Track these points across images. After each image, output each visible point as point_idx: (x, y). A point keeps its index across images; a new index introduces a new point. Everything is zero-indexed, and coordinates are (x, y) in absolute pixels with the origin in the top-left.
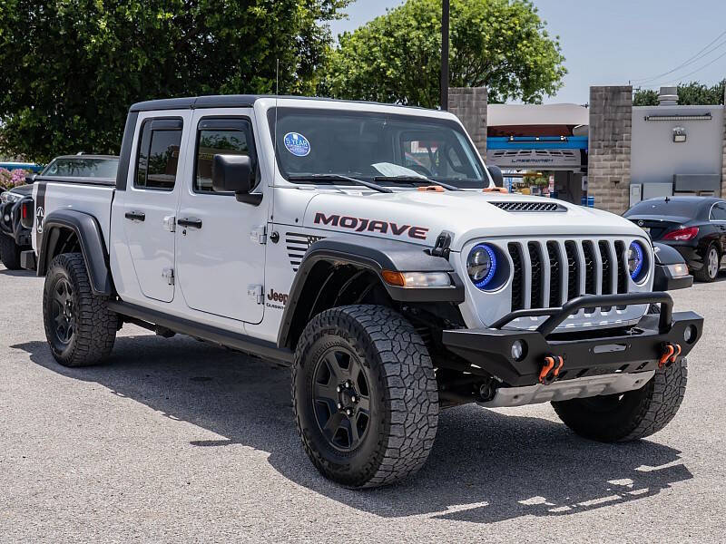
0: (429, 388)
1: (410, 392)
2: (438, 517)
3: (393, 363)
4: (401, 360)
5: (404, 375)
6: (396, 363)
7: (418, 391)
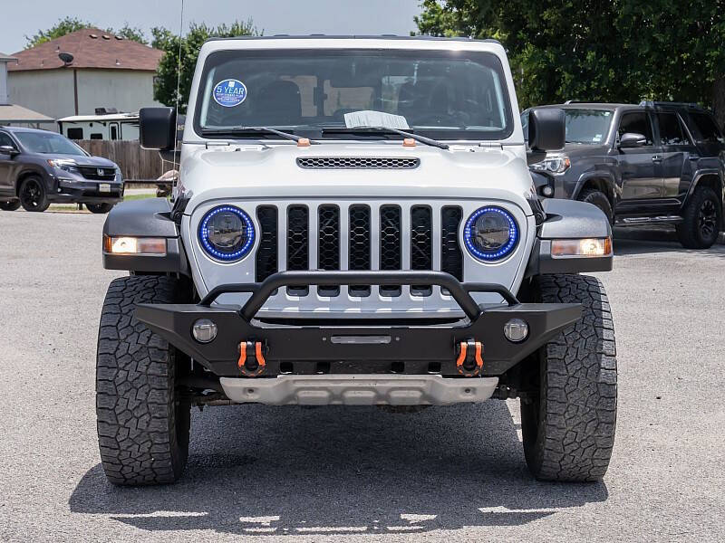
0: (150, 371)
1: (122, 374)
2: (119, 519)
3: (110, 340)
4: (122, 337)
5: (118, 355)
6: (115, 340)
7: (133, 374)
